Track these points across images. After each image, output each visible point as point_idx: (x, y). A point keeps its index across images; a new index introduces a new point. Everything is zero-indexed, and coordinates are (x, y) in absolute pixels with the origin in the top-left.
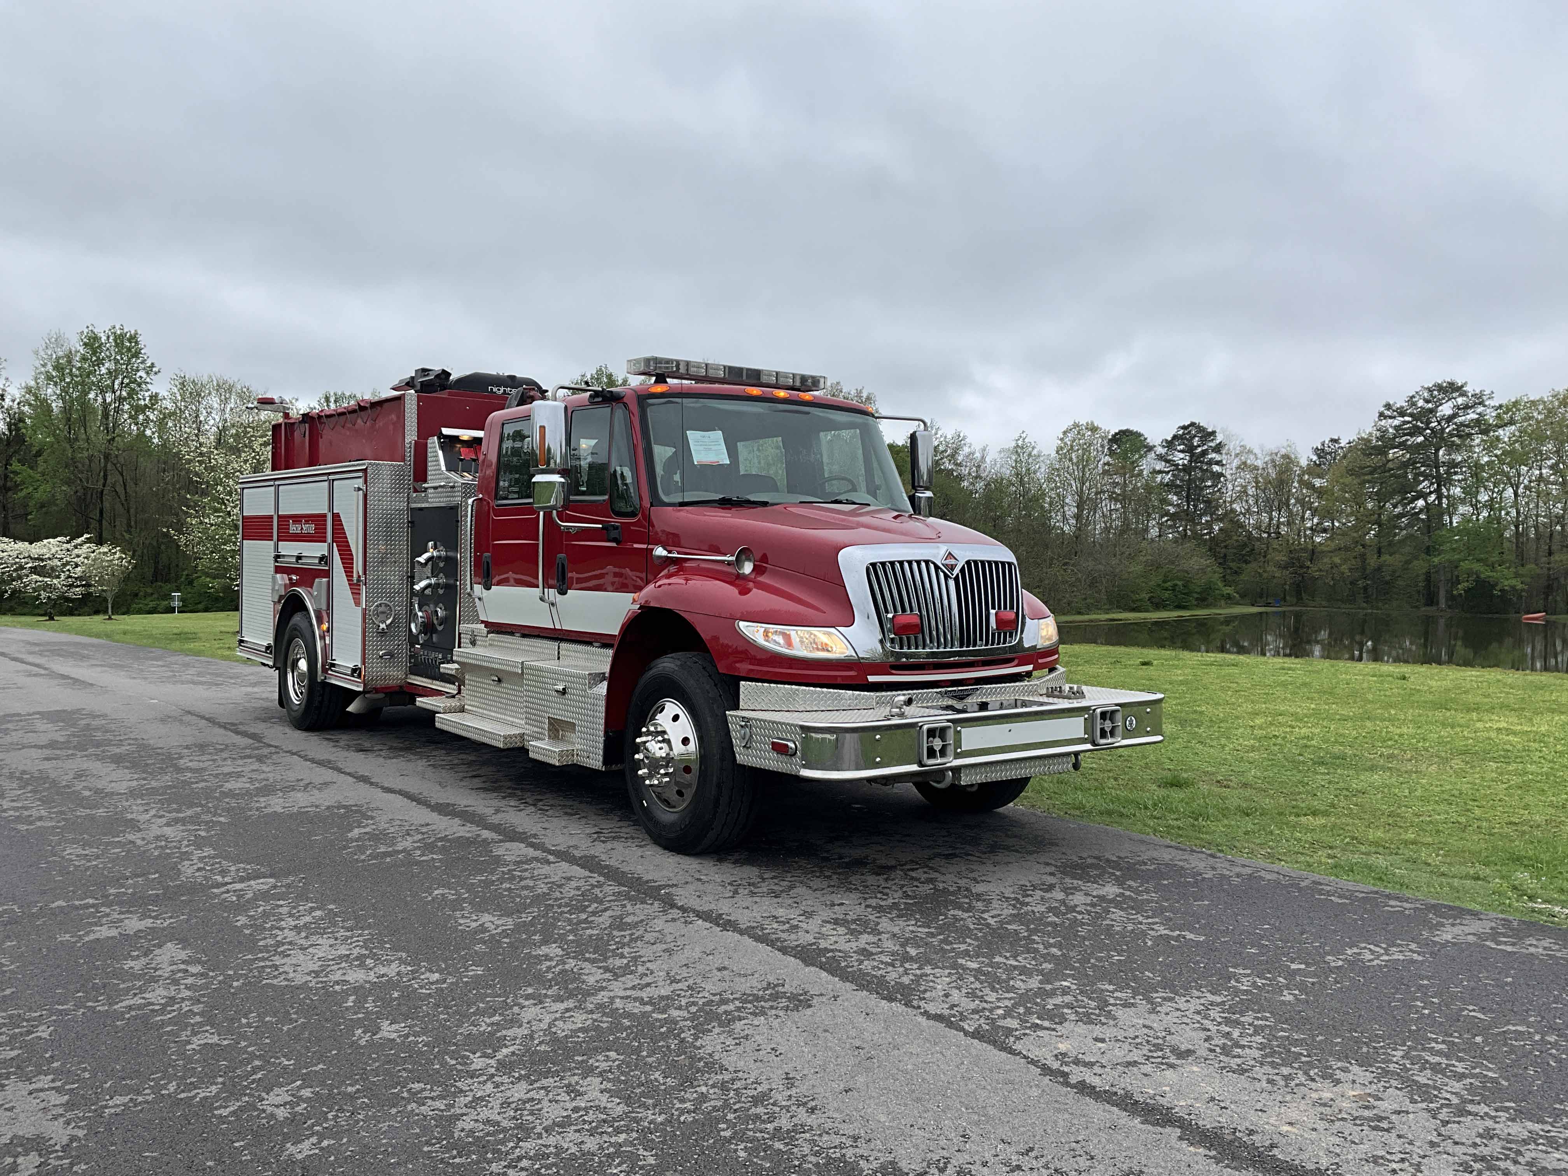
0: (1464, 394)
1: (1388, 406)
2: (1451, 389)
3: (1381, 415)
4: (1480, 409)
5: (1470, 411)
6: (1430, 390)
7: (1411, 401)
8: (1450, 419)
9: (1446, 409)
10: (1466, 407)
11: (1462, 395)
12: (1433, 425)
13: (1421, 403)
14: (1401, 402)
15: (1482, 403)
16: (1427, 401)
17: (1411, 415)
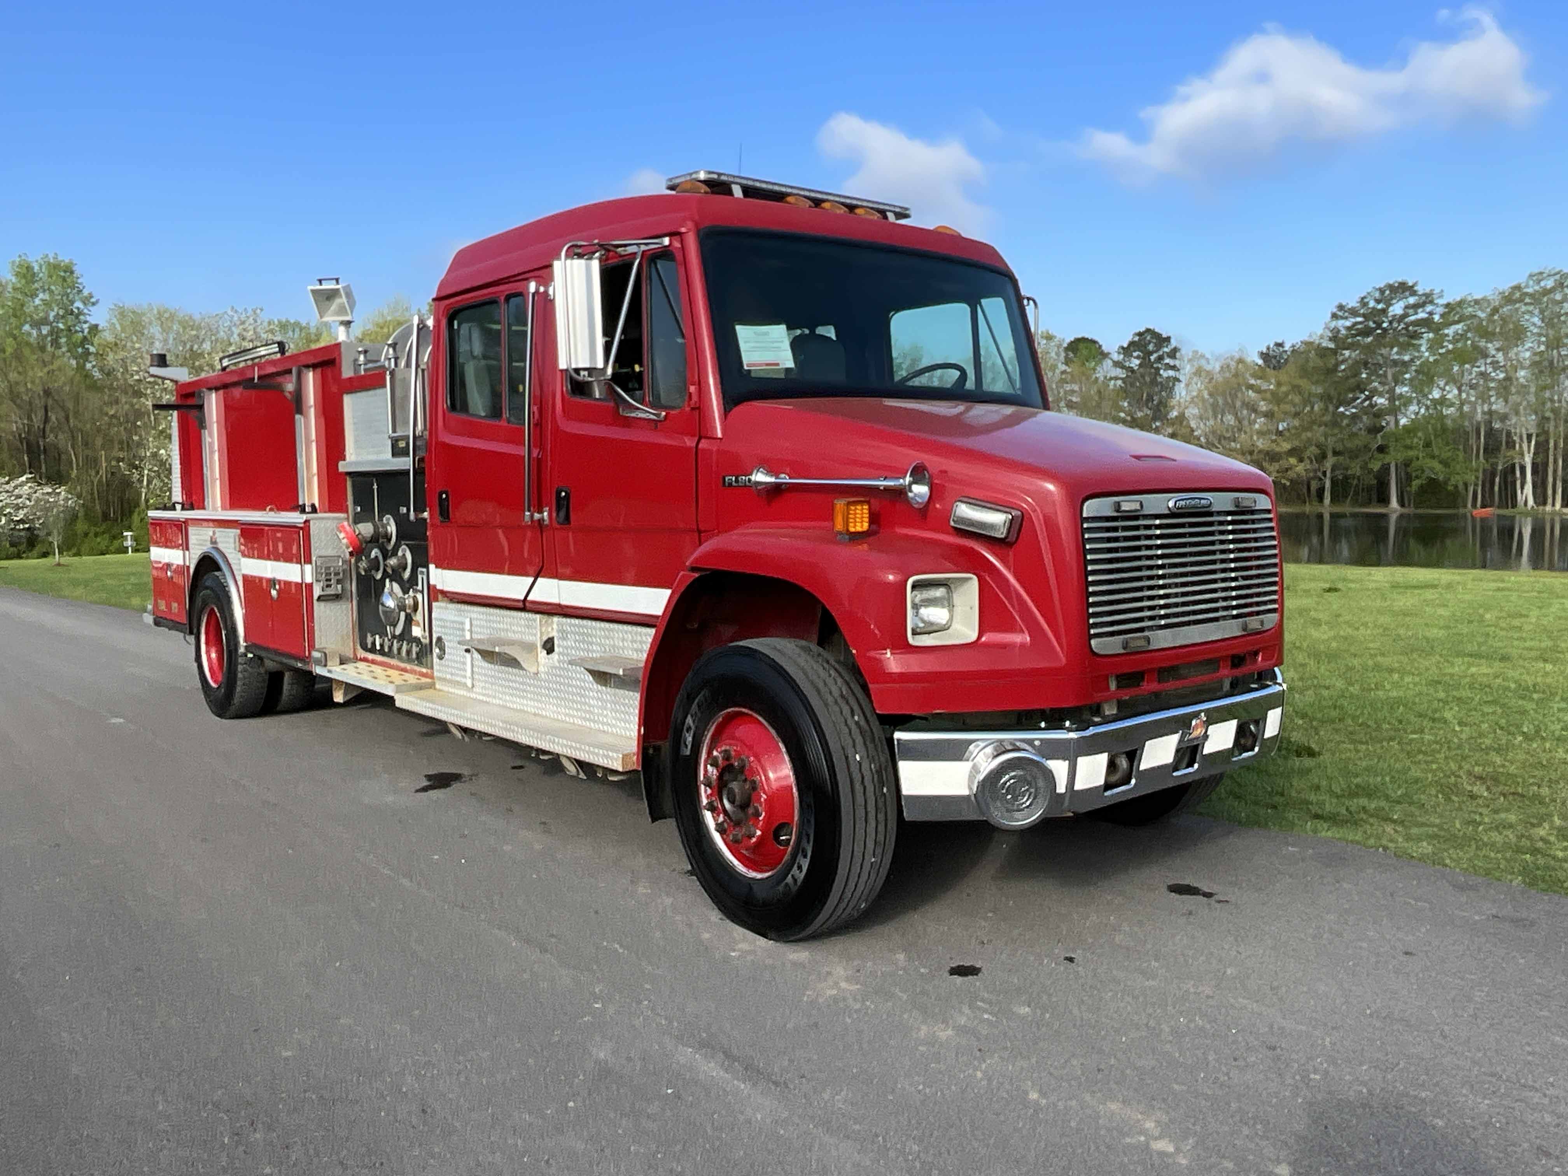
0: (1414, 293)
1: (1341, 307)
2: (1403, 289)
3: (1334, 316)
4: (1429, 308)
5: (1420, 310)
6: (1382, 291)
7: (1363, 302)
8: (1400, 319)
9: (1397, 309)
10: (1416, 307)
11: (1411, 295)
12: (1385, 325)
13: (1372, 304)
14: (1352, 302)
15: (1432, 303)
16: (1378, 301)
17: (1364, 315)
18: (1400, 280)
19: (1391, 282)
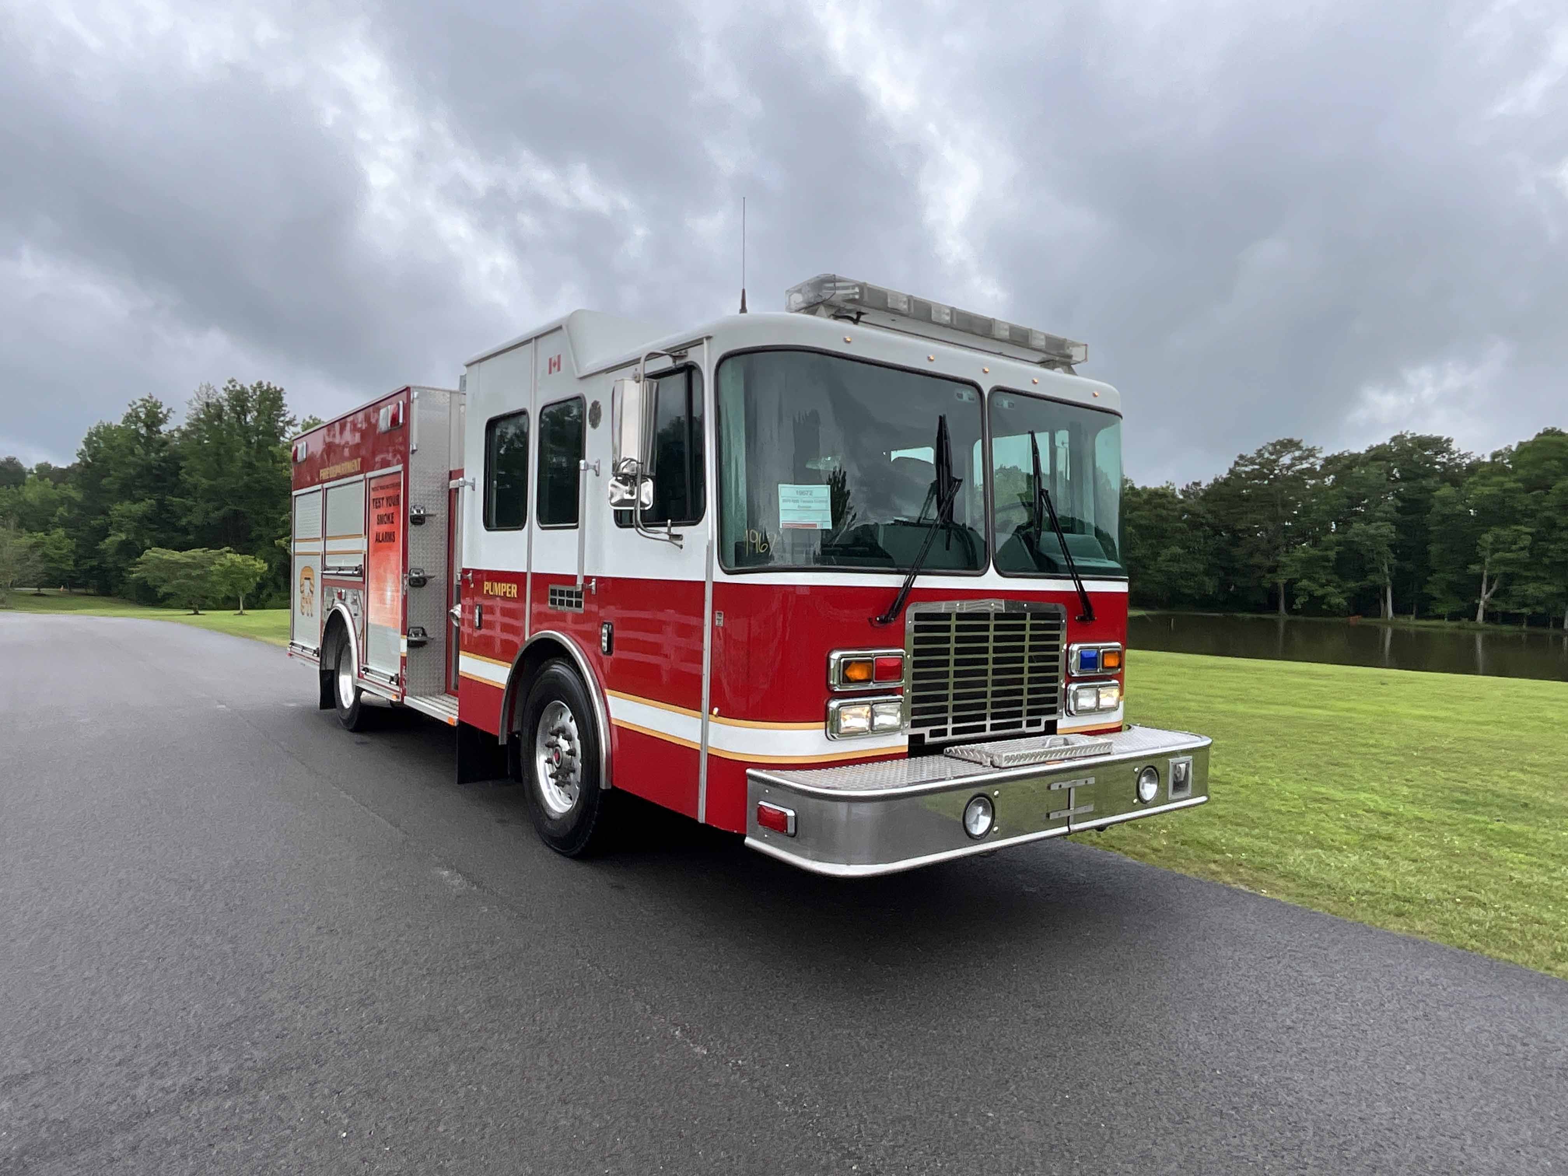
0: (1300, 448)
1: (1241, 457)
2: (1289, 445)
3: (1236, 463)
4: (1312, 460)
5: (1304, 462)
6: (1274, 445)
7: (1260, 453)
8: (1289, 468)
9: (1286, 460)
10: (1301, 459)
11: (1297, 450)
12: (1276, 472)
13: (1267, 455)
14: (1251, 454)
15: (1314, 456)
16: (1271, 454)
17: (1260, 464)
18: (1288, 437)
19: (1281, 439)
